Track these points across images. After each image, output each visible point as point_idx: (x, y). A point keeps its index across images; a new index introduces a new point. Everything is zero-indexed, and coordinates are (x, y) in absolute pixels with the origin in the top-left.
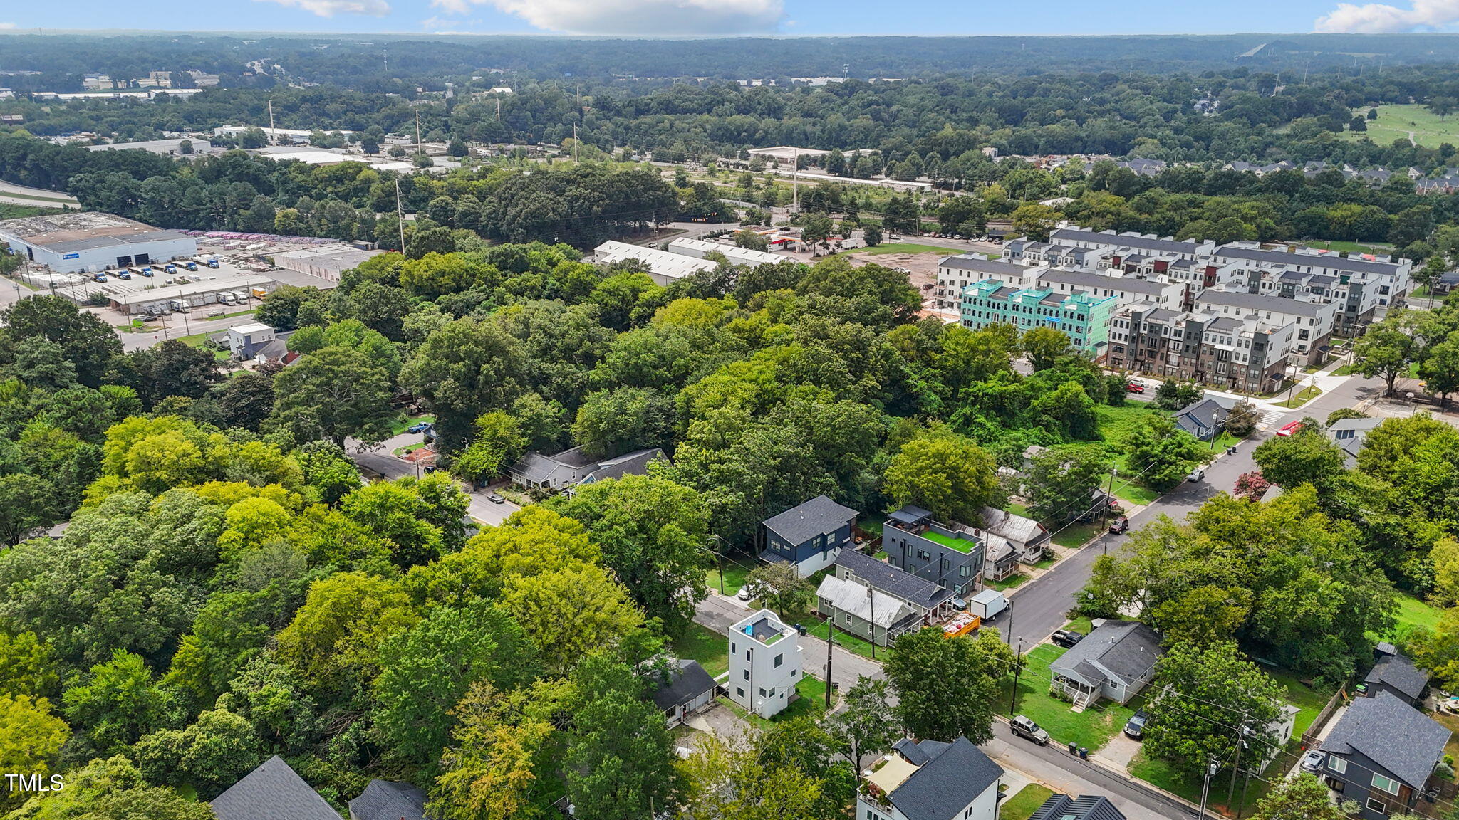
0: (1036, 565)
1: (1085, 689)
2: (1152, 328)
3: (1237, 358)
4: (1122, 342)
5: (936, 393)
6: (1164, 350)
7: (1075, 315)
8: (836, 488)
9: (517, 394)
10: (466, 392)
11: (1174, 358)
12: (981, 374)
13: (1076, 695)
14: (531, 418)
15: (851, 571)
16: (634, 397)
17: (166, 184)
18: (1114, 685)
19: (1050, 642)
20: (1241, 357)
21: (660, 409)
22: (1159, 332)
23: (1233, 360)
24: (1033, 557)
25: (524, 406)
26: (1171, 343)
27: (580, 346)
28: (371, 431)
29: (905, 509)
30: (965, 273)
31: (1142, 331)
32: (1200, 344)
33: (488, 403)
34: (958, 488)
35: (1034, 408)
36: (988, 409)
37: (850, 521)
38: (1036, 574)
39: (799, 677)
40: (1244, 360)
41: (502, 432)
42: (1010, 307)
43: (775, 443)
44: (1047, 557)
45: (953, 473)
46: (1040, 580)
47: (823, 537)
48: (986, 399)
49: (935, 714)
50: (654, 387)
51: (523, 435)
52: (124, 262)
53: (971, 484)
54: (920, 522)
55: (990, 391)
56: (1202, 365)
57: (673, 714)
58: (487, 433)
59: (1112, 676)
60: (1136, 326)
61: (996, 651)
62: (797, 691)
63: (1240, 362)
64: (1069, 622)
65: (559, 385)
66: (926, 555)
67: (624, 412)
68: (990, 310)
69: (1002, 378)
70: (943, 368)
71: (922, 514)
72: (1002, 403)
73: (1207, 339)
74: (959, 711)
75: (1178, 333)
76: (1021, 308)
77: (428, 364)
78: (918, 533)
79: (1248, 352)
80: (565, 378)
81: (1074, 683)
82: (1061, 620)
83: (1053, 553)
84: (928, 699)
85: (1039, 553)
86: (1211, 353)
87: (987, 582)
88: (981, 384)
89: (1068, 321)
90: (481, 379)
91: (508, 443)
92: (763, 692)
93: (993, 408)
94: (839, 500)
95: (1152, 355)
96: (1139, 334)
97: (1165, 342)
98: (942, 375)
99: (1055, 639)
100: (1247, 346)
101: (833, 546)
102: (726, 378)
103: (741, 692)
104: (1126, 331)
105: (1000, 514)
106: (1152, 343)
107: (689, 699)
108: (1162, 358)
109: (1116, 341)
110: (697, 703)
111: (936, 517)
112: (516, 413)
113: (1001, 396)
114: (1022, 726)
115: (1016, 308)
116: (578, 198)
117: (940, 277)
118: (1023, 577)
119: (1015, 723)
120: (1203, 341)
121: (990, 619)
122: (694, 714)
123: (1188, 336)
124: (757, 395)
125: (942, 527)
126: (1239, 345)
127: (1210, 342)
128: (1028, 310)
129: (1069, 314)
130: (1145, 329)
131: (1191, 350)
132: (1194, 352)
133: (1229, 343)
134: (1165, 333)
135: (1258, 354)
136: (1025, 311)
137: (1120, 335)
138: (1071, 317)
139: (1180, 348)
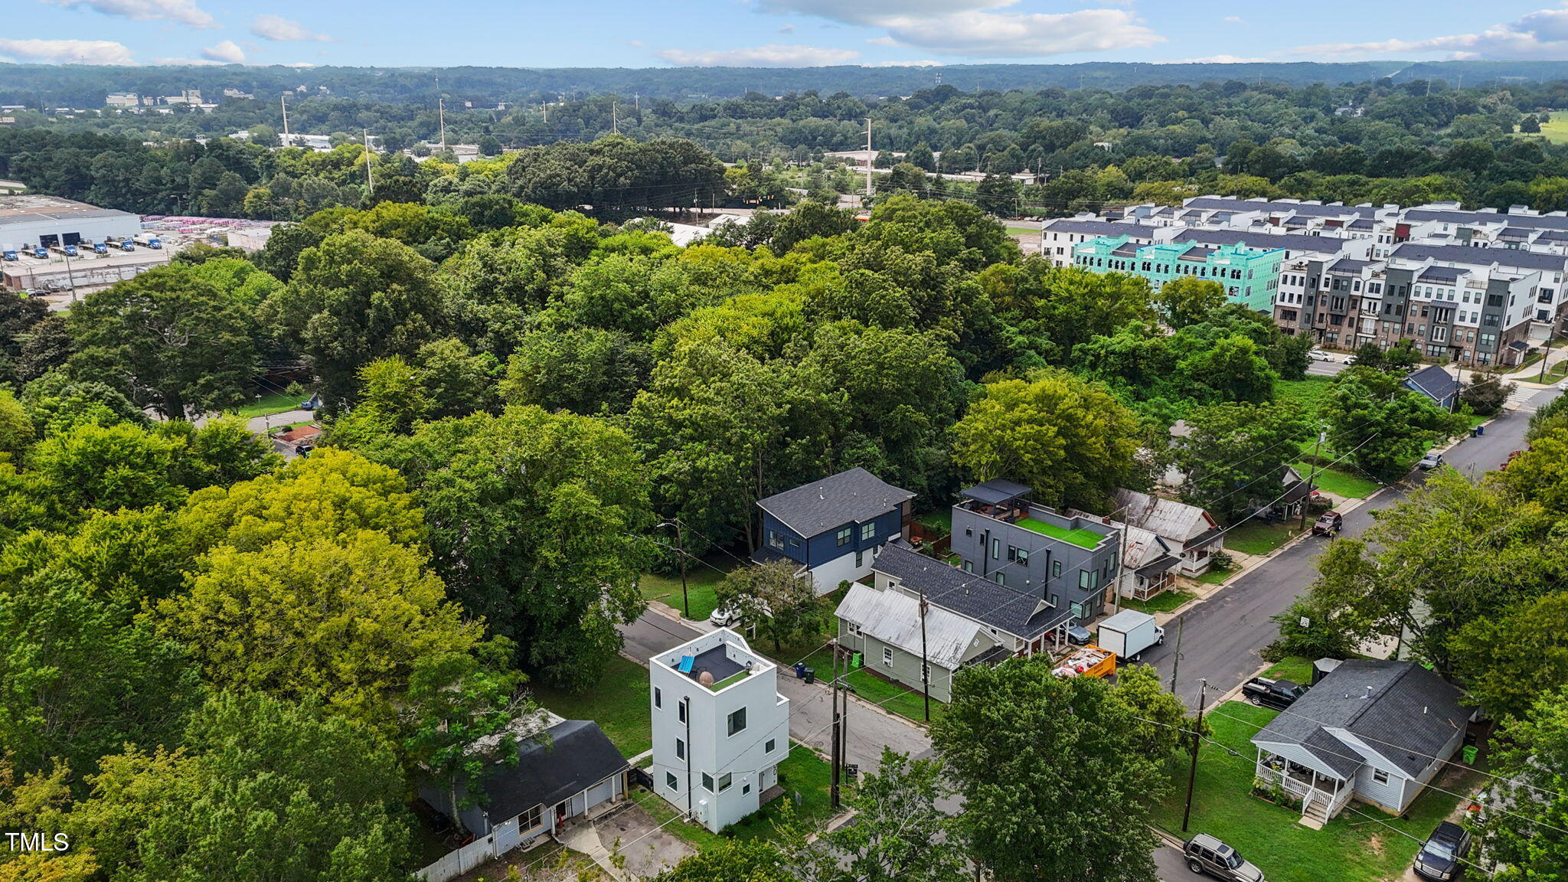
0: (1200, 580)
1: (1327, 785)
2: (1337, 283)
3: (1462, 319)
4: (1295, 304)
5: (1040, 354)
6: (1354, 314)
7: (1228, 272)
8: (882, 463)
9: (427, 338)
10: (349, 332)
11: (1369, 323)
12: (1106, 326)
13: (1308, 794)
14: (442, 370)
15: (896, 580)
16: (590, 338)
17: (120, 161)
18: (1381, 777)
19: (1240, 697)
20: (1468, 318)
21: (633, 359)
22: (1349, 289)
23: (1457, 322)
24: (1195, 565)
25: (432, 353)
26: (1365, 303)
27: (530, 279)
28: (208, 388)
29: (990, 485)
30: (1077, 237)
31: (1322, 288)
32: (1408, 301)
33: (378, 348)
34: (1076, 454)
35: (1181, 372)
36: (1114, 374)
37: (900, 506)
38: (1205, 592)
39: (782, 753)
40: (1474, 320)
41: (393, 386)
42: (1139, 266)
43: (788, 386)
44: (1218, 567)
45: (1069, 425)
46: (1214, 600)
47: (856, 528)
48: (1111, 359)
49: (1039, 833)
50: (627, 330)
51: (428, 396)
52: (48, 241)
53: (1097, 444)
54: (1013, 504)
55: (1117, 348)
56: (1410, 330)
57: (537, 822)
58: (373, 390)
59: (1376, 760)
60: (1314, 282)
61: (1153, 707)
62: (781, 779)
63: (1467, 323)
64: (1267, 666)
65: (497, 333)
66: (1023, 555)
67: (572, 357)
68: (1112, 271)
69: (1137, 330)
70: (1051, 318)
71: (1017, 491)
72: (1136, 366)
73: (1417, 294)
74: (1086, 825)
75: (1376, 288)
76: (1153, 267)
77: (297, 292)
78: (1011, 520)
79: (1479, 308)
80: (504, 323)
81: (1301, 772)
82: (1255, 663)
83: (1229, 560)
84: (1024, 802)
85: (1206, 560)
86: (1424, 314)
87: (1125, 603)
88: (1104, 339)
90: (371, 313)
91: (404, 405)
92: (708, 782)
93: (1122, 373)
94: (888, 478)
95: (1337, 320)
96: (1318, 293)
97: (1355, 302)
98: (1048, 329)
99: (1249, 693)
100: (1477, 301)
101: (872, 544)
102: (732, 312)
103: (672, 780)
104: (1298, 290)
105: (1144, 499)
106: (1338, 302)
107: (571, 792)
108: (1351, 325)
109: (1286, 303)
110: (587, 801)
111: (1038, 498)
112: (421, 364)
113: (1133, 353)
114: (1208, 854)
115: (1146, 266)
116: (601, 167)
117: (1046, 244)
118: (1183, 597)
119: (1196, 848)
120: (1412, 297)
121: (1133, 659)
122: (581, 822)
123: (1391, 290)
124: (772, 334)
125: (1049, 512)
126: (1466, 299)
127: (1422, 298)
128: (1162, 268)
129: (1219, 271)
130: (1326, 285)
131: (1393, 310)
132: (1398, 313)
133: (1451, 297)
134: (1357, 288)
135: (1495, 310)
136: (1158, 270)
137: (1292, 296)
138: (1223, 275)
139: (1378, 309)
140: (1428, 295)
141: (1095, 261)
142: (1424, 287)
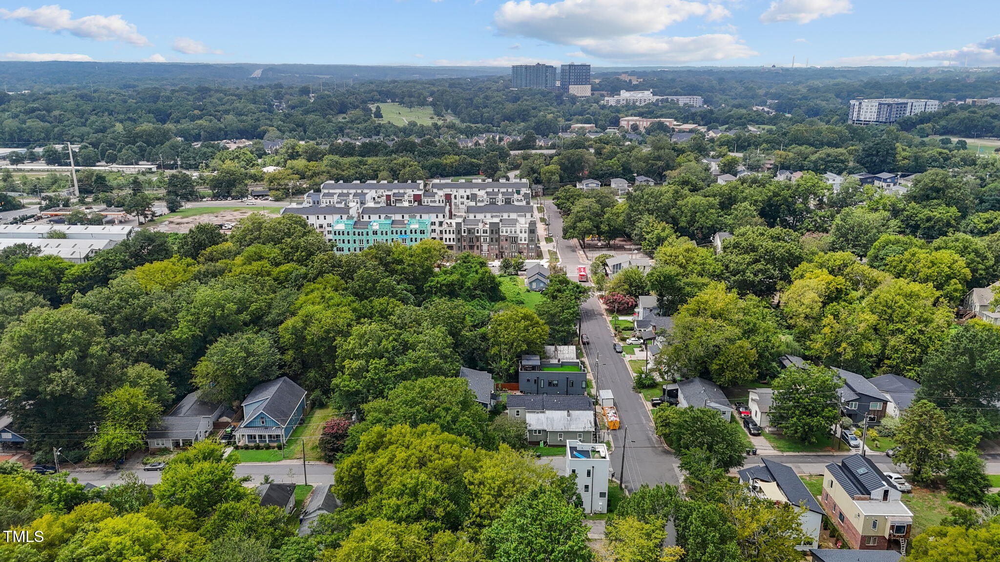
2: (469, 231)
3: (521, 240)
4: (452, 243)
6: (478, 244)
7: (418, 231)
11: (485, 247)
20: (523, 240)
22: (474, 233)
23: (519, 242)
26: (482, 238)
31: (463, 234)
32: (499, 235)
37: (493, 379)
40: (525, 240)
42: (371, 233)
56: (502, 248)
60: (459, 232)
63: (523, 242)
66: (555, 382)
67: (252, 354)
68: (357, 237)
70: (406, 274)
73: (502, 232)
75: (485, 232)
76: (379, 233)
79: (526, 235)
86: (506, 240)
89: (414, 236)
95: (471, 247)
96: (462, 236)
97: (478, 238)
100: (525, 232)
104: (453, 236)
105: (553, 348)
106: (471, 240)
108: (478, 249)
109: (448, 243)
112: (137, 384)
115: (375, 233)
120: (501, 234)
123: (492, 232)
126: (521, 232)
127: (504, 234)
128: (384, 233)
129: (413, 231)
130: (465, 232)
131: (494, 241)
132: (496, 241)
133: (515, 232)
134: (478, 233)
135: (532, 235)
136: (382, 234)
137: (450, 239)
138: (416, 233)
139: (488, 240)
140: (507, 232)
141: (346, 233)
142: (504, 229)
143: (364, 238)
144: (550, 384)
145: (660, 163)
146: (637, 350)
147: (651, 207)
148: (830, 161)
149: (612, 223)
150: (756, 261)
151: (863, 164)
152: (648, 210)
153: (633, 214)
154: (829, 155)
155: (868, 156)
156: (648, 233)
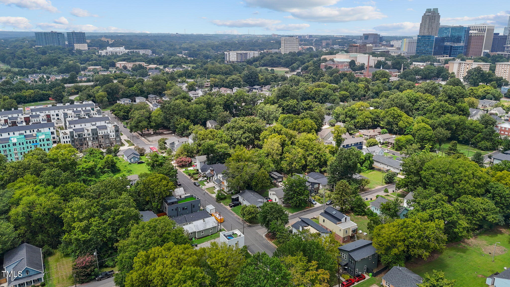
2: (79, 135)
6: (86, 142)
11: (90, 143)
22: (82, 136)
23: (110, 138)
26: (87, 139)
31: (75, 138)
32: (98, 136)
40: (114, 136)
42: (11, 145)
56: (100, 142)
60: (72, 137)
63: (112, 137)
66: (186, 207)
73: (99, 133)
75: (89, 134)
76: (17, 144)
79: (114, 133)
86: (102, 138)
89: (42, 143)
95: (82, 145)
96: (74, 139)
97: (85, 139)
104: (68, 140)
106: (80, 140)
108: (85, 145)
115: (14, 144)
123: (93, 134)
126: (111, 132)
127: (101, 134)
128: (21, 143)
129: (42, 140)
130: (76, 136)
131: (95, 138)
132: (97, 139)
133: (107, 132)
134: (84, 136)
135: (117, 133)
136: (20, 145)
137: (67, 142)
138: (43, 141)
139: (91, 139)
140: (102, 133)
142: (101, 132)
143: (7, 148)
144: (183, 209)
145: (160, 88)
146: (205, 183)
147: (177, 111)
148: (234, 82)
149: (157, 122)
150: (244, 133)
151: (247, 83)
152: (175, 113)
153: (168, 116)
154: (233, 79)
155: (248, 78)
156: (178, 125)
